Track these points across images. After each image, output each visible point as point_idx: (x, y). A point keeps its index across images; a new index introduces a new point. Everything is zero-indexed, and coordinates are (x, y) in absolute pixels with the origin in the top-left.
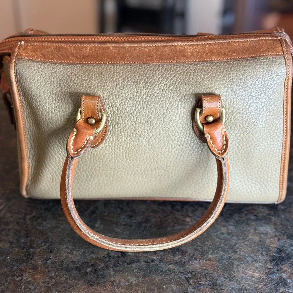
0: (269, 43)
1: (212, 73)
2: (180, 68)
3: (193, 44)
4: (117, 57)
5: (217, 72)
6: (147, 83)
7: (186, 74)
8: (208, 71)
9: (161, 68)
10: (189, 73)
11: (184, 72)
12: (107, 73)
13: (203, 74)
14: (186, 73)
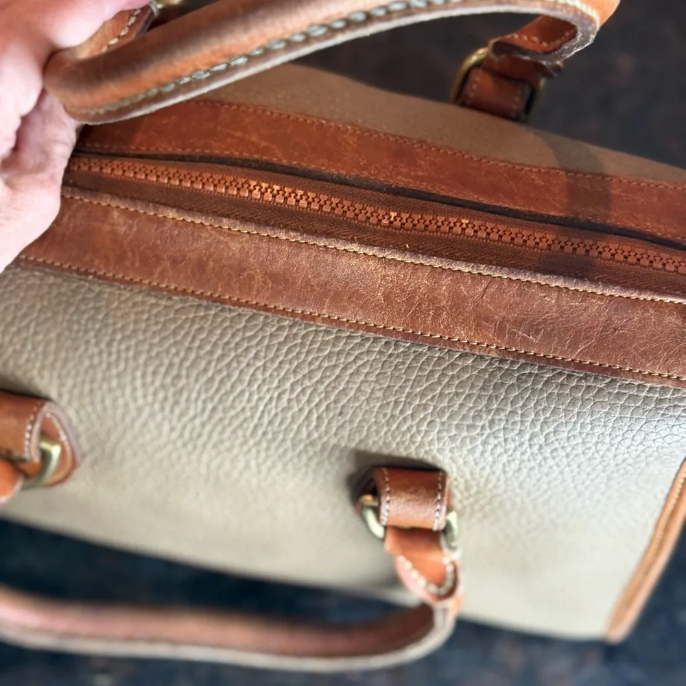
0: (666, 327)
1: (441, 394)
2: (334, 345)
3: (398, 258)
4: (130, 254)
5: (457, 394)
6: (211, 379)
7: (351, 375)
8: (427, 381)
9: (269, 330)
10: (360, 375)
11: (345, 369)
12: (84, 312)
13: (407, 390)
14: (350, 371)
